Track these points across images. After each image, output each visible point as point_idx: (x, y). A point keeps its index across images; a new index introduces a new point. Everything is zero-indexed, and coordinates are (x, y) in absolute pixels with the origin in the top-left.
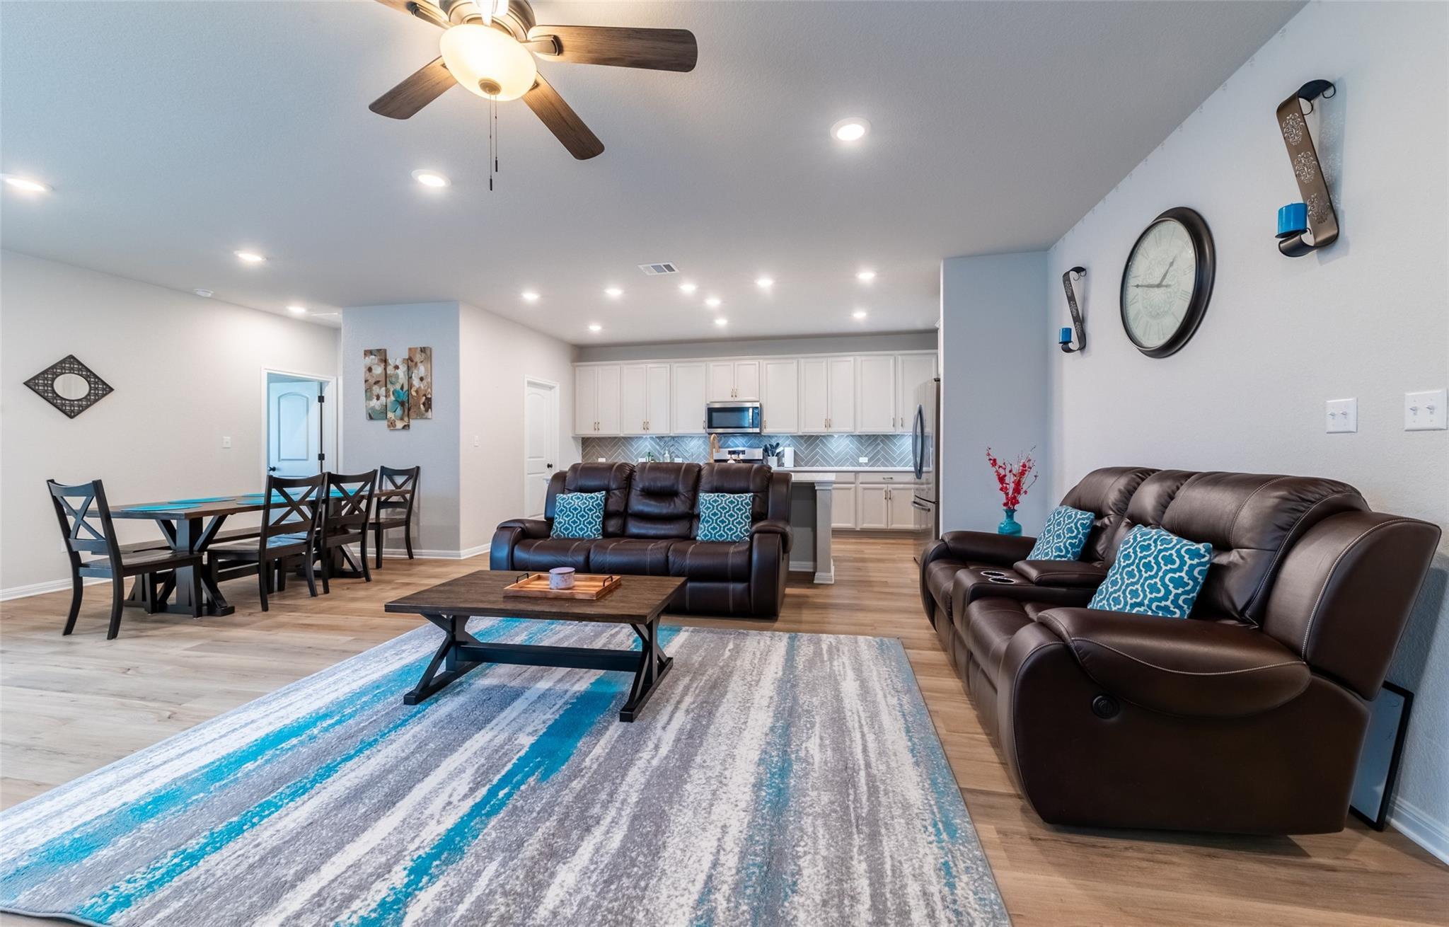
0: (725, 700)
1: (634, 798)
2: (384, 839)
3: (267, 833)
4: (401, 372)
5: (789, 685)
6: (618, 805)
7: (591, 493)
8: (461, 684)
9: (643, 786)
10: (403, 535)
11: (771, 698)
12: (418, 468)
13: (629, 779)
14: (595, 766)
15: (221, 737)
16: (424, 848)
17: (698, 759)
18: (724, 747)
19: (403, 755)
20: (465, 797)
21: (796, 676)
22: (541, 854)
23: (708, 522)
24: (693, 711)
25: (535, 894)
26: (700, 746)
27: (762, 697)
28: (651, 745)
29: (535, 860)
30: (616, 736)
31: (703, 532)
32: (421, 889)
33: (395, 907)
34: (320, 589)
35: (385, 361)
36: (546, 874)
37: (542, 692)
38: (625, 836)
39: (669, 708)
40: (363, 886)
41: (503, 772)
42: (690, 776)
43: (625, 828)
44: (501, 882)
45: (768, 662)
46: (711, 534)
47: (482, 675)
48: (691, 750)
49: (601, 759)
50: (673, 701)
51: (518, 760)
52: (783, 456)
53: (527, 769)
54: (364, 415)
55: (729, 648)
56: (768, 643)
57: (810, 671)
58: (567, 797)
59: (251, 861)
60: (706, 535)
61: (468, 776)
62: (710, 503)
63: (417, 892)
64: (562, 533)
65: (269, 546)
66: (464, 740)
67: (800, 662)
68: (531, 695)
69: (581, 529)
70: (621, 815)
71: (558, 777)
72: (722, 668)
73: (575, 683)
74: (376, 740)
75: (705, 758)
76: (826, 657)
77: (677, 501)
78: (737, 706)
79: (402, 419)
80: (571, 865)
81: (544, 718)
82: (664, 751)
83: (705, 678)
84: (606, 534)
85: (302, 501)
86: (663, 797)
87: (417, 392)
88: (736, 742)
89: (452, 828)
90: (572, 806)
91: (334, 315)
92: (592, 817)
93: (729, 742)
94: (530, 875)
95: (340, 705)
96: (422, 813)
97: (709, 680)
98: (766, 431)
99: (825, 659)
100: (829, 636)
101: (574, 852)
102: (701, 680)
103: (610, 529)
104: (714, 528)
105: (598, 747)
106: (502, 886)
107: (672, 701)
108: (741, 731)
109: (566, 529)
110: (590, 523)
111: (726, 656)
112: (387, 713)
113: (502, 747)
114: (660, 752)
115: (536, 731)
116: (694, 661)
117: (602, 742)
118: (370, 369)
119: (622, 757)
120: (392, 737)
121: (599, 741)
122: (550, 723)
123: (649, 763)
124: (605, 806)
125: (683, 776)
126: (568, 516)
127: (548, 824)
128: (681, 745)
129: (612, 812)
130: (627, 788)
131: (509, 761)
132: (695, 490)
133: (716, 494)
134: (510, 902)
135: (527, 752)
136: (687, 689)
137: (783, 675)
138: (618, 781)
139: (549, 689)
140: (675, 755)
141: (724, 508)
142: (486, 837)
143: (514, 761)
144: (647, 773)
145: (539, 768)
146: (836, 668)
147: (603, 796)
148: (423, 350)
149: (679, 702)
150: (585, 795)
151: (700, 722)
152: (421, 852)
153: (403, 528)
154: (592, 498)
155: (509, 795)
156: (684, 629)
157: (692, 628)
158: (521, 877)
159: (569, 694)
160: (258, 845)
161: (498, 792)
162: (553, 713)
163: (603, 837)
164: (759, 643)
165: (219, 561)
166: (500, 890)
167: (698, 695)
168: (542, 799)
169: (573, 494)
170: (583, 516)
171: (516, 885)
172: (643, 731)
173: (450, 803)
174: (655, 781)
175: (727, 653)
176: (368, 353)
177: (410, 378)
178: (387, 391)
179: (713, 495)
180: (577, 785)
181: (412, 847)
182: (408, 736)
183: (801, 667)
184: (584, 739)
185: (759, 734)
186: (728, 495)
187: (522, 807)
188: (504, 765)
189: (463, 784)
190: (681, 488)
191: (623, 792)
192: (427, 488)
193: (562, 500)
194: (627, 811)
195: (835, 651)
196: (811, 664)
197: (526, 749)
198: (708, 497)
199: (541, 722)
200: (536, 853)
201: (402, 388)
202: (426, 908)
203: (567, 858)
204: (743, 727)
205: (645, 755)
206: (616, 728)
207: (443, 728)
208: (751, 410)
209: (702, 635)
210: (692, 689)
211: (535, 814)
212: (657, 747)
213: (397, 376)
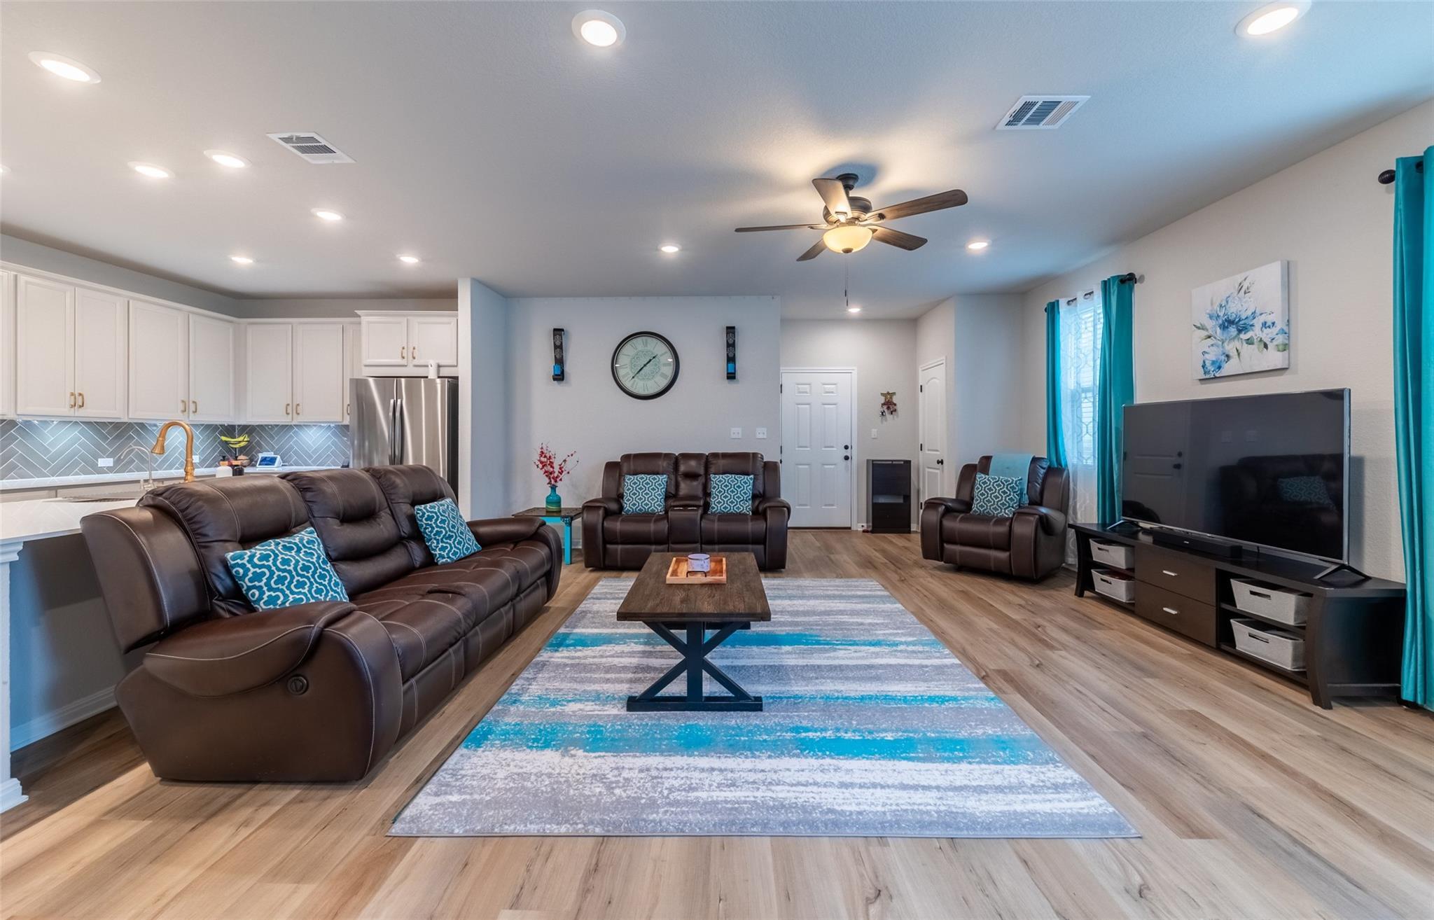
3: (920, 689)
59: (936, 683)
152: (885, 648)
181: (887, 651)
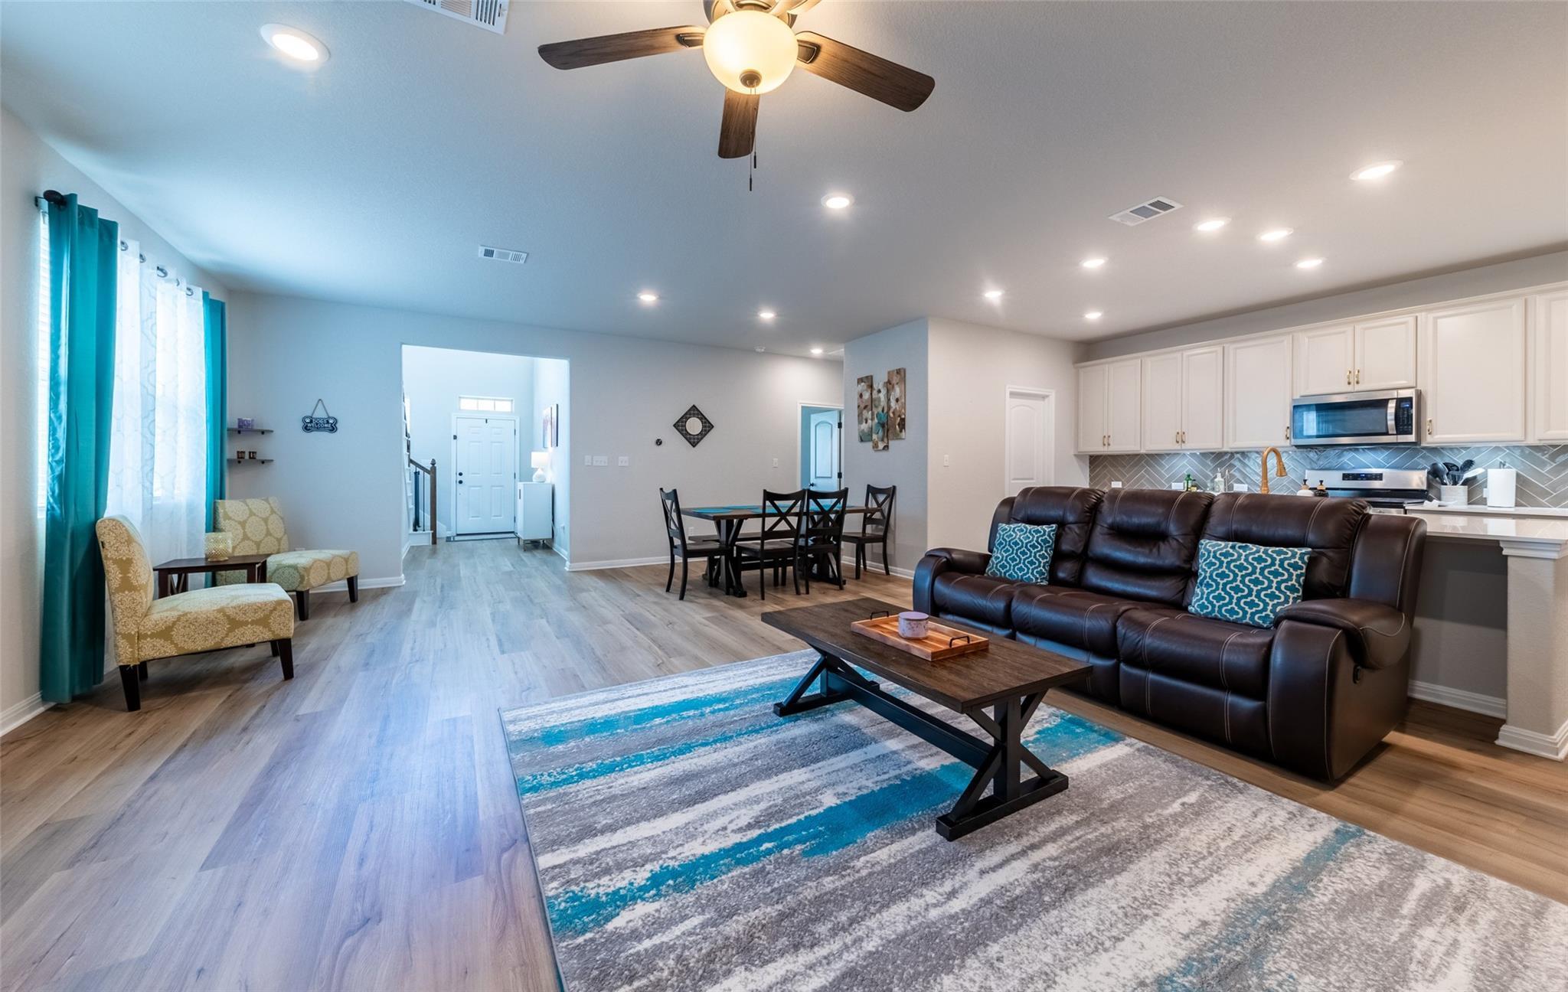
0: (1110, 882)
1: (870, 946)
2: (664, 832)
3: (621, 781)
4: (882, 396)
5: (1264, 920)
6: (849, 940)
7: (1038, 525)
8: (827, 711)
9: (894, 936)
10: (881, 551)
11: (1205, 924)
12: (894, 487)
13: (886, 915)
14: (864, 873)
15: (665, 691)
16: (677, 860)
17: (994, 949)
18: (1047, 957)
19: (736, 760)
20: (740, 830)
21: (1296, 910)
22: (737, 940)
23: (1208, 585)
24: (1043, 871)
25: (700, 980)
26: (1011, 931)
27: (1186, 912)
28: (948, 886)
29: (727, 943)
30: (917, 848)
31: (1199, 600)
32: (643, 899)
33: (618, 903)
34: (803, 590)
35: (871, 387)
36: (724, 967)
37: (885, 752)
38: (822, 987)
39: (1013, 848)
40: (620, 867)
41: (783, 824)
42: (962, 967)
43: (832, 976)
44: (687, 943)
45: (1250, 855)
46: (1214, 606)
47: (851, 710)
48: (995, 928)
49: (878, 868)
50: (1025, 841)
51: (806, 817)
52: (1485, 484)
53: (804, 833)
54: (857, 438)
55: (1185, 799)
56: (1277, 822)
57: (1340, 918)
58: (809, 892)
59: (597, 798)
60: (1203, 606)
61: (757, 809)
62: (1215, 557)
63: (639, 901)
64: (999, 570)
65: (766, 547)
66: (785, 770)
67: (1329, 888)
68: (873, 750)
69: (1021, 569)
70: (840, 956)
71: (821, 861)
72: (1146, 827)
73: (927, 757)
74: (731, 737)
75: (1005, 953)
76: (1409, 907)
77: (1163, 547)
78: (1123, 903)
79: (883, 440)
80: (750, 977)
81: (868, 783)
82: (956, 905)
83: (1103, 830)
84: (1053, 580)
85: (788, 513)
86: (904, 970)
87: (893, 413)
88: (1075, 960)
89: (707, 856)
90: (805, 905)
91: (839, 351)
92: (813, 934)
93: (1062, 954)
94: (710, 957)
95: (738, 693)
96: (702, 825)
97: (1108, 836)
98: (1429, 441)
99: (1405, 911)
100: (1455, 866)
101: (765, 963)
102: (1095, 829)
103: (1061, 575)
104: (1219, 598)
105: (886, 850)
106: (684, 947)
107: (1025, 839)
108: (1099, 947)
109: (1003, 566)
110: (1032, 563)
111: (1170, 811)
112: (757, 716)
113: (804, 795)
114: (951, 903)
115: (846, 794)
116: (1106, 795)
117: (896, 847)
118: (861, 396)
119: (902, 880)
120: (742, 740)
121: (892, 842)
122: (865, 792)
123: (926, 909)
124: (834, 932)
125: (954, 958)
126: (1007, 551)
127: (769, 909)
128: (987, 912)
129: (836, 946)
130: (875, 925)
131: (798, 814)
132: (1198, 532)
133: (1231, 544)
134: (676, 971)
135: (820, 814)
136: (1062, 832)
137: (1265, 894)
138: (872, 909)
139: (894, 752)
140: (966, 920)
141: (1241, 568)
142: (719, 884)
143: (802, 817)
144: (913, 923)
145: (814, 839)
146: (1421, 945)
147: (843, 917)
148: (898, 372)
149: (1033, 847)
150: (829, 901)
151: (1041, 895)
152: (671, 863)
153: (881, 544)
154: (1037, 532)
155: (769, 852)
156: (1129, 740)
157: (1141, 744)
158: (704, 951)
159: (909, 767)
160: (611, 787)
161: (764, 842)
162: (877, 782)
163: (803, 969)
164: (1255, 815)
165: (743, 555)
166: (679, 951)
167: (1072, 851)
168: (789, 876)
169: (1016, 525)
170: (1024, 553)
171: (693, 957)
172: (956, 861)
173: (725, 829)
174: (912, 939)
175: (1176, 807)
176: (860, 380)
177: (889, 400)
178: (873, 414)
179: (1223, 544)
180: (829, 883)
181: (671, 853)
182: (751, 745)
183: (1322, 898)
184: (877, 832)
185: (1128, 974)
186: (1254, 548)
187: (768, 873)
188: (791, 817)
189: (746, 816)
190: (1173, 529)
191: (868, 927)
192: (902, 506)
193: (1003, 531)
194: (851, 957)
195: (1448, 904)
196: (1356, 903)
197: (821, 810)
198: (1213, 546)
199: (857, 786)
200: (734, 934)
201: (883, 411)
202: (631, 921)
203: (753, 965)
204: (1108, 944)
205: (930, 895)
206: (928, 837)
207: (780, 749)
208: (1392, 405)
209: (1152, 760)
210: (1069, 838)
211: (768, 890)
212: (952, 894)
213: (879, 398)
